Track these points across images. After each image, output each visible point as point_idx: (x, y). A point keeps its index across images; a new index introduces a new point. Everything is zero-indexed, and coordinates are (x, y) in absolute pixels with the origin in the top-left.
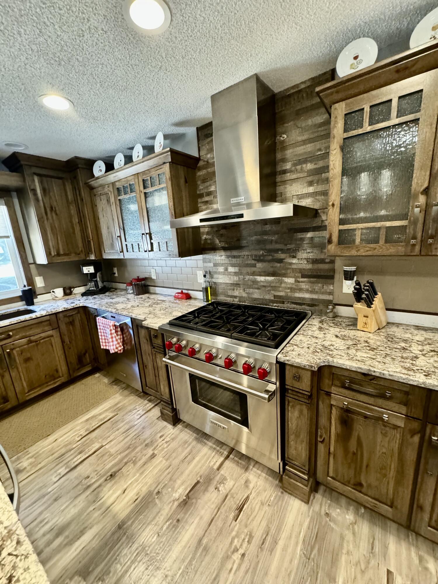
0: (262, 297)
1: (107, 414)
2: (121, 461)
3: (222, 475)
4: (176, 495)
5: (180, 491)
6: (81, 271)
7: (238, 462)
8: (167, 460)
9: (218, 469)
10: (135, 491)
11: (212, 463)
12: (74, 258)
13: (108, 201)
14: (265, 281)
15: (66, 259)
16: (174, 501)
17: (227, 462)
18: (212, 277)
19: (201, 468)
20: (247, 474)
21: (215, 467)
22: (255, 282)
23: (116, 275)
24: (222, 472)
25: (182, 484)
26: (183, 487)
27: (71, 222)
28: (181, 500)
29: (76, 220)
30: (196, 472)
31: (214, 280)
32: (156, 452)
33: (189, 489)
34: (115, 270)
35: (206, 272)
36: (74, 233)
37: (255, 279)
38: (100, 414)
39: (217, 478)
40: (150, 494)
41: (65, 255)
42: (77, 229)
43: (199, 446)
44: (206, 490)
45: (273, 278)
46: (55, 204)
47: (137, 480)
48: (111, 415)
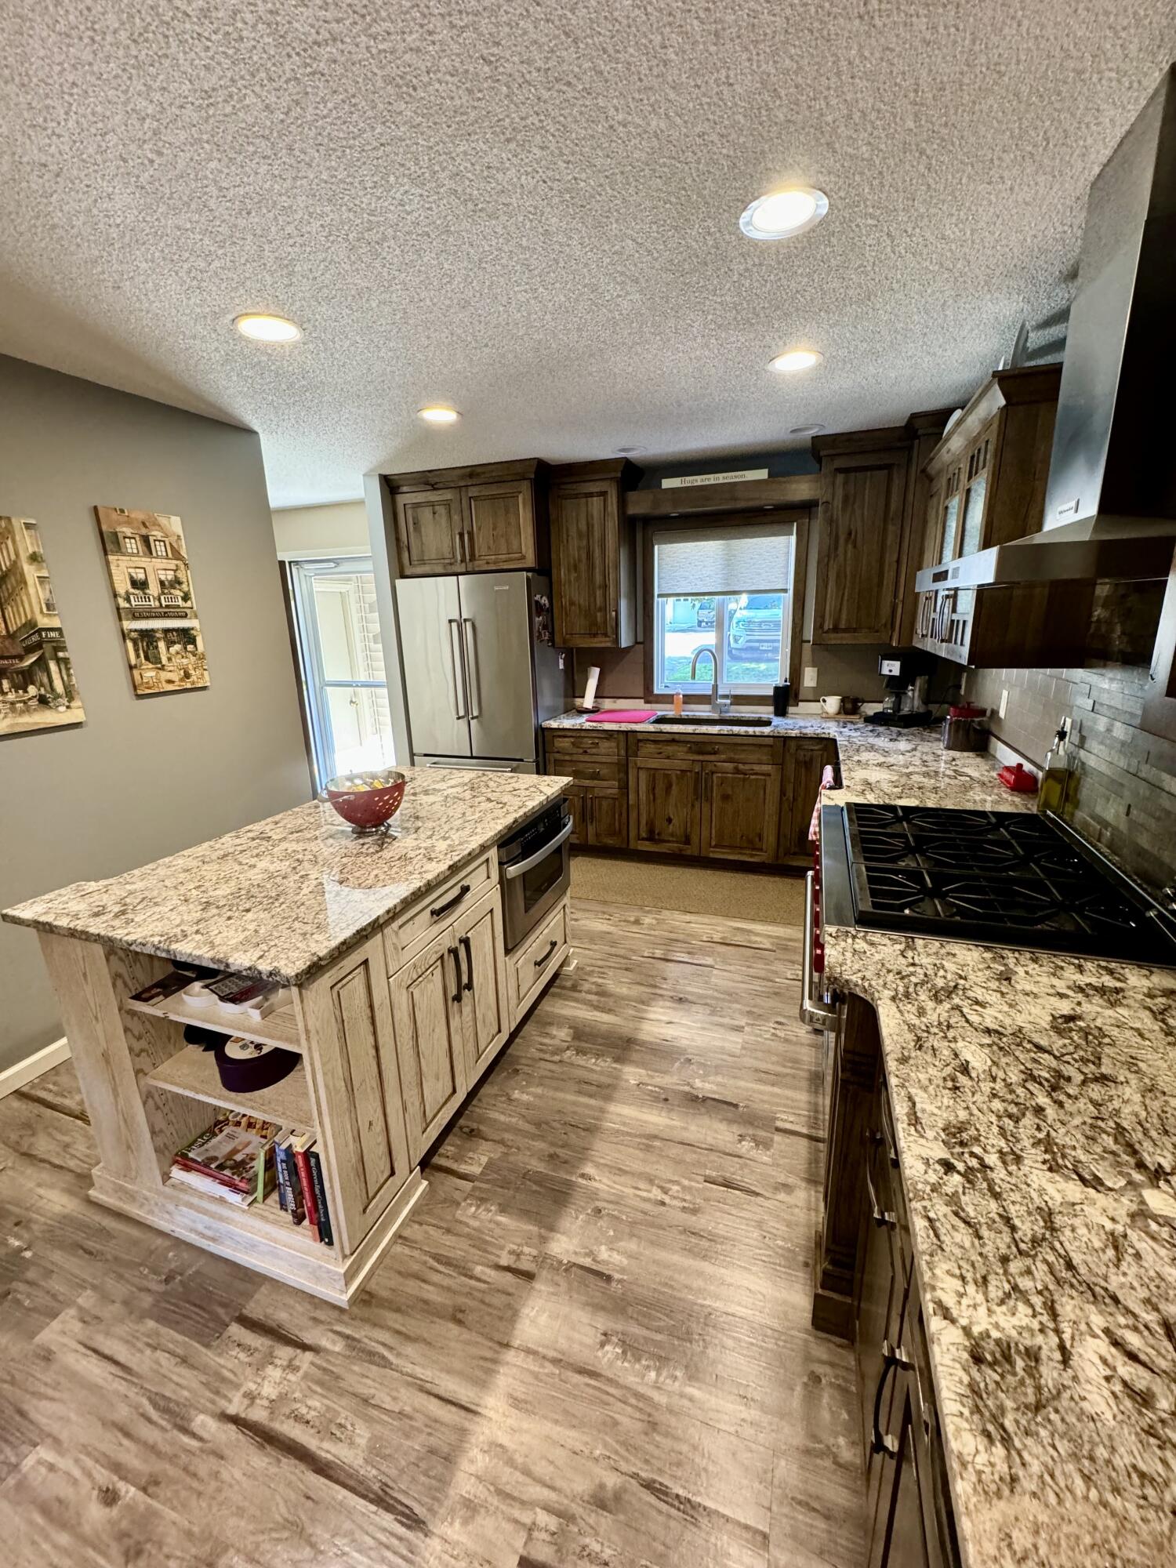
1: (765, 941)
3: (772, 1140)
5: (707, 1086)
6: (878, 667)
9: (778, 1130)
11: (784, 1117)
12: (863, 638)
15: (847, 639)
16: (688, 1084)
17: (804, 1142)
19: (763, 1101)
20: (804, 1185)
21: (779, 1124)
24: (777, 1138)
25: (720, 1085)
26: (716, 1088)
27: (881, 561)
28: (695, 1092)
30: (751, 1096)
31: (1085, 756)
33: (716, 1097)
34: (964, 679)
35: (1075, 722)
39: (762, 1133)
40: (681, 1051)
41: (848, 630)
42: (890, 575)
44: (730, 1122)
46: (858, 525)
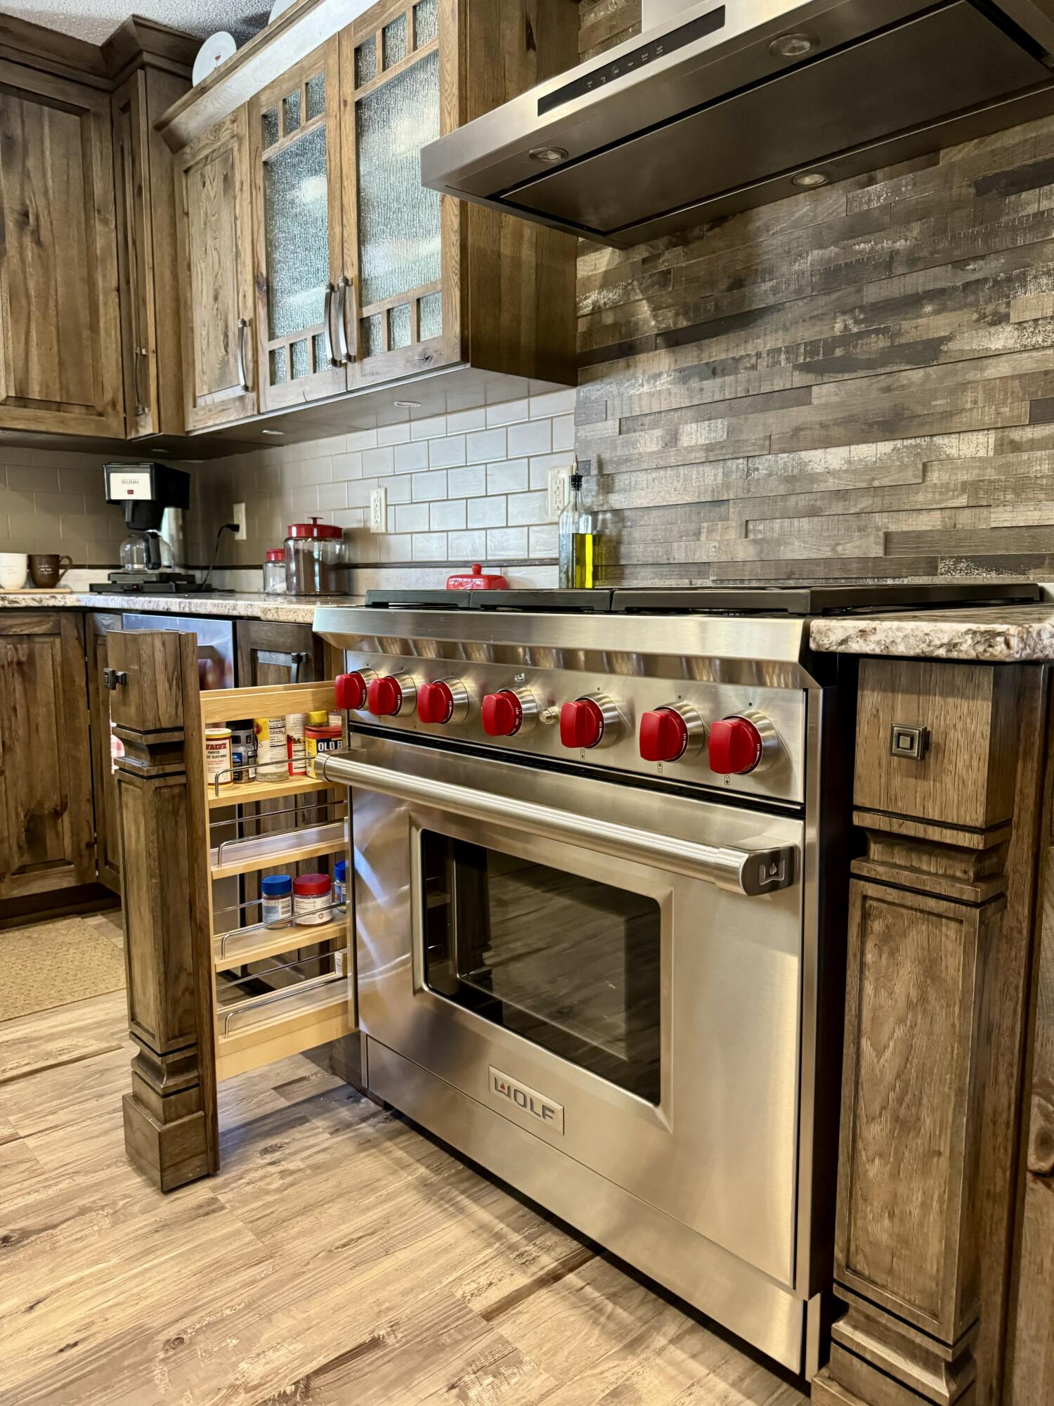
0: (826, 553)
1: (80, 1040)
2: (66, 1198)
3: (502, 1340)
4: (253, 1370)
5: (279, 1357)
6: (101, 486)
7: (598, 1309)
8: (260, 1235)
9: (489, 1316)
10: (79, 1314)
11: (470, 1288)
12: (77, 425)
13: (227, 180)
14: (852, 469)
15: (48, 423)
16: (234, 1389)
17: (543, 1297)
18: (606, 484)
19: (404, 1293)
20: (632, 1362)
21: (478, 1305)
22: (798, 480)
23: (242, 535)
24: (506, 1328)
25: (296, 1335)
26: (299, 1346)
27: (90, 282)
28: (270, 1392)
29: (107, 278)
30: (378, 1303)
31: (617, 500)
32: (222, 1198)
33: (321, 1360)
34: (240, 515)
35: (582, 465)
36: (94, 328)
37: (802, 465)
38: (52, 1037)
39: (476, 1347)
40: (139, 1338)
41: (45, 404)
42: (109, 313)
43: (429, 1211)
44: (404, 1379)
45: (885, 447)
46: (37, 204)
47: (101, 1278)
48: (95, 1046)
